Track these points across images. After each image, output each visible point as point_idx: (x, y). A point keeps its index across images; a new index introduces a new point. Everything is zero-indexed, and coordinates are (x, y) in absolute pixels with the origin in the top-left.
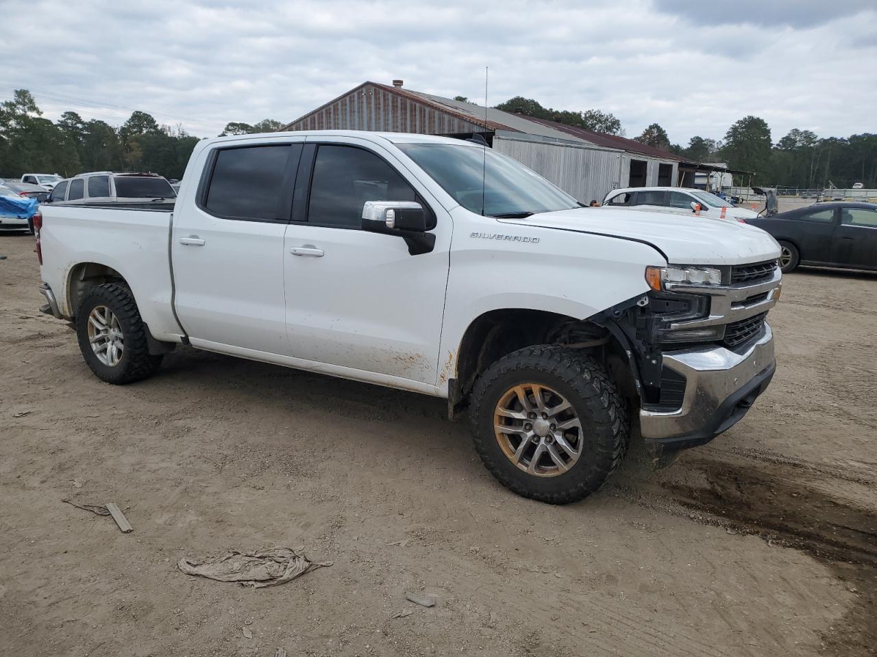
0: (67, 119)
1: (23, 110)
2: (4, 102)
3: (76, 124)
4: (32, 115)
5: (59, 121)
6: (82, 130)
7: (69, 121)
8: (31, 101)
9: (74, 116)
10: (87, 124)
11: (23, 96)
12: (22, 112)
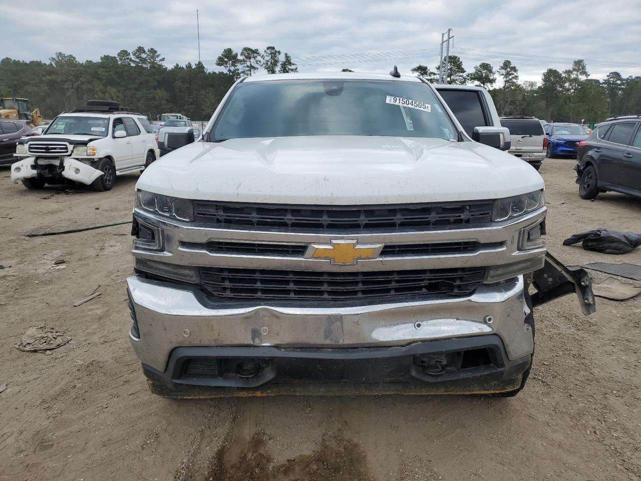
0: (610, 78)
1: (576, 75)
2: (565, 71)
3: (616, 81)
4: (583, 78)
5: (604, 80)
6: (620, 85)
7: (612, 79)
8: (584, 67)
9: (616, 75)
10: (625, 80)
11: (579, 65)
12: (575, 76)
